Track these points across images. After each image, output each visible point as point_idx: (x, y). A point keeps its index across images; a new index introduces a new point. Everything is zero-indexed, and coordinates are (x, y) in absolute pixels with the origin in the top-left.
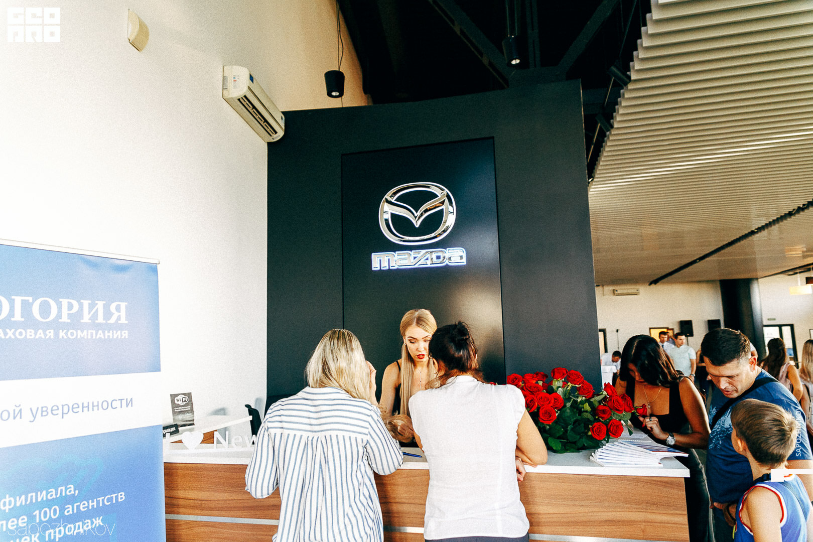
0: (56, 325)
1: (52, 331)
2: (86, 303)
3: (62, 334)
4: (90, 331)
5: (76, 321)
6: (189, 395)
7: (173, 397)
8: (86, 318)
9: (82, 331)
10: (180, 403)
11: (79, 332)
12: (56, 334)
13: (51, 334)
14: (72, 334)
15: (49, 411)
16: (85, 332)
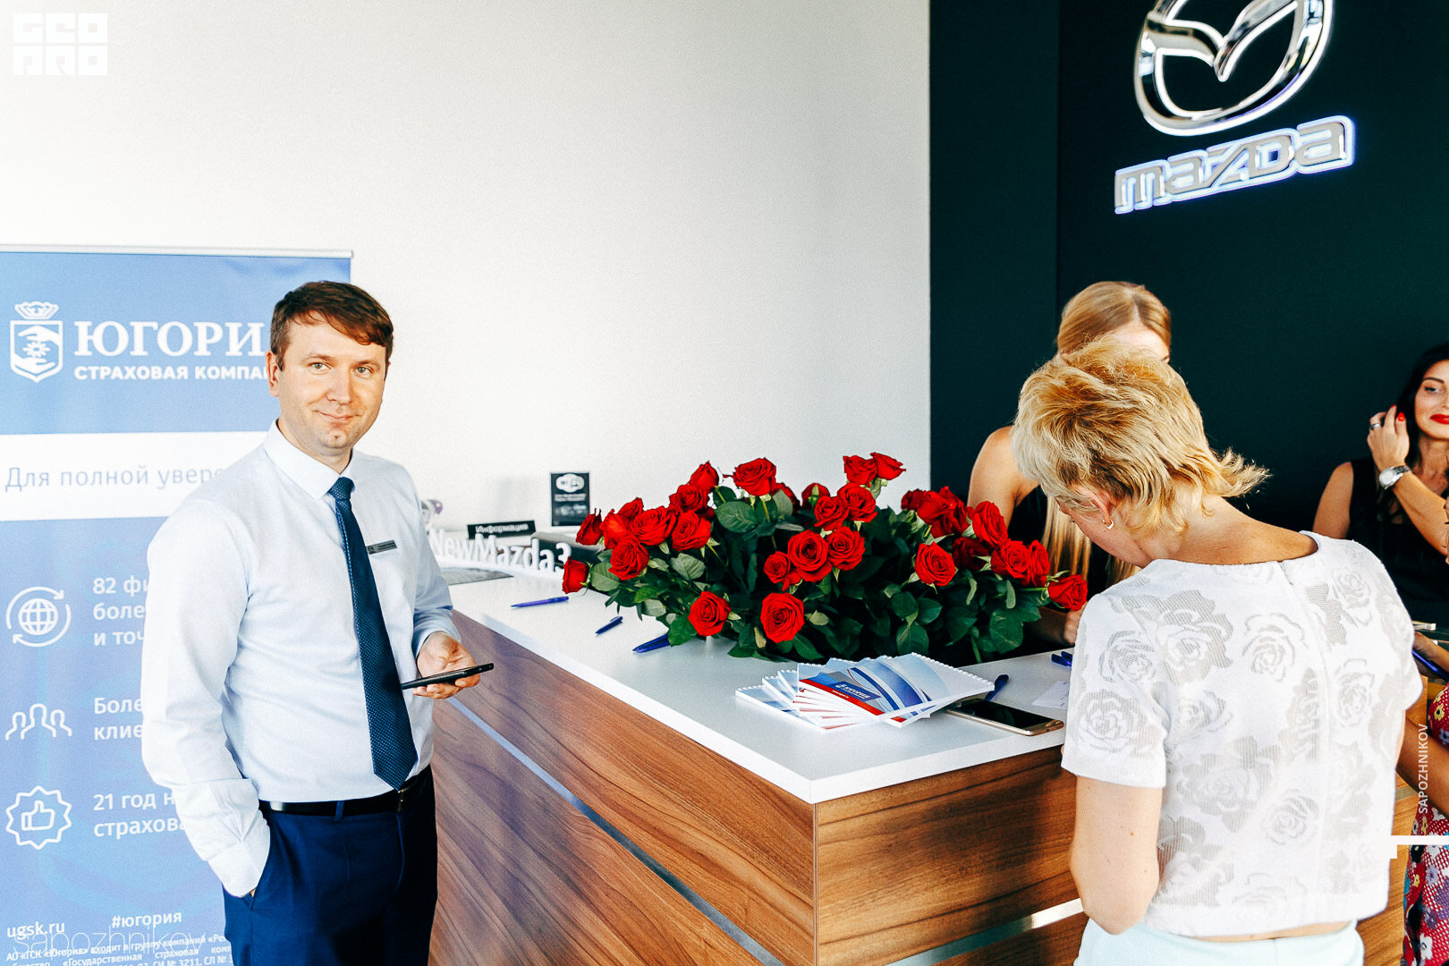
0: (191, 360)
1: (185, 369)
2: (234, 328)
3: (199, 372)
4: (240, 369)
5: (218, 354)
6: (586, 477)
7: (554, 477)
8: (234, 349)
9: (228, 369)
10: (566, 488)
11: (224, 369)
12: (192, 373)
13: (183, 372)
14: (214, 373)
15: (184, 476)
16: (233, 369)
